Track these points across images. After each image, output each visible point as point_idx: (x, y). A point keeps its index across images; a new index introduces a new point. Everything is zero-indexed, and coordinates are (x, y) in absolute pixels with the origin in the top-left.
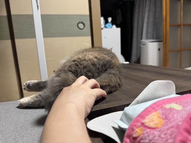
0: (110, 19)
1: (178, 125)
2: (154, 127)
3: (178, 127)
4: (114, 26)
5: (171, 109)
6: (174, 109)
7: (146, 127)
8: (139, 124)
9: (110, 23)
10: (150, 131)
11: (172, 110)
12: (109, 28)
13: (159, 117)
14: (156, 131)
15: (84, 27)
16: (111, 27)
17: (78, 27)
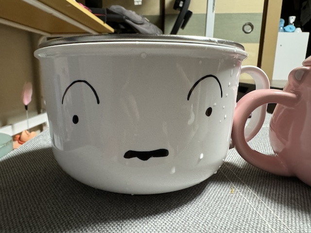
0: (292, 19)
4: (299, 29)
15: (252, 30)
16: (293, 30)
17: (244, 30)
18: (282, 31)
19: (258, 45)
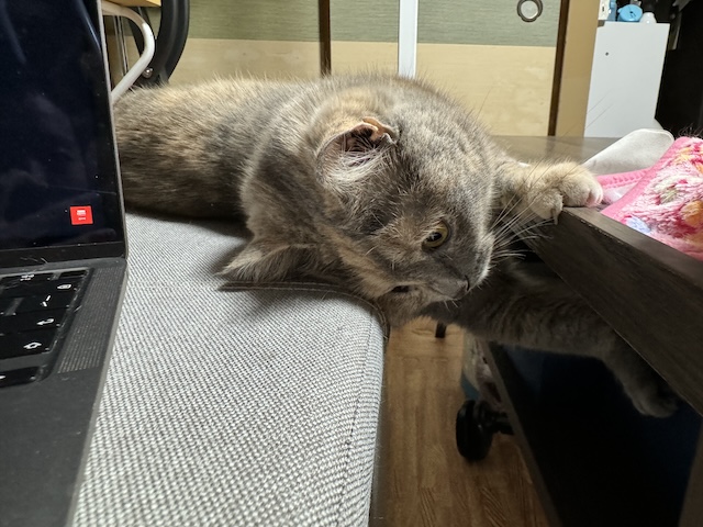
4: (650, 16)
12: (632, 19)
15: (538, 15)
16: (637, 18)
17: (520, 14)
18: (610, 19)
19: (552, 51)
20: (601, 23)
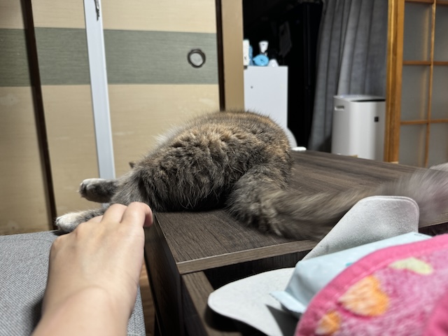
0: (264, 46)
1: (423, 313)
2: (365, 313)
3: (423, 316)
4: (274, 62)
5: (405, 271)
6: (413, 273)
7: (347, 312)
8: (330, 304)
9: (263, 54)
10: (357, 324)
11: (409, 274)
12: (263, 64)
13: (378, 290)
14: (372, 324)
15: (204, 62)
16: (266, 63)
17: (190, 61)
18: (250, 64)
20: (246, 67)
